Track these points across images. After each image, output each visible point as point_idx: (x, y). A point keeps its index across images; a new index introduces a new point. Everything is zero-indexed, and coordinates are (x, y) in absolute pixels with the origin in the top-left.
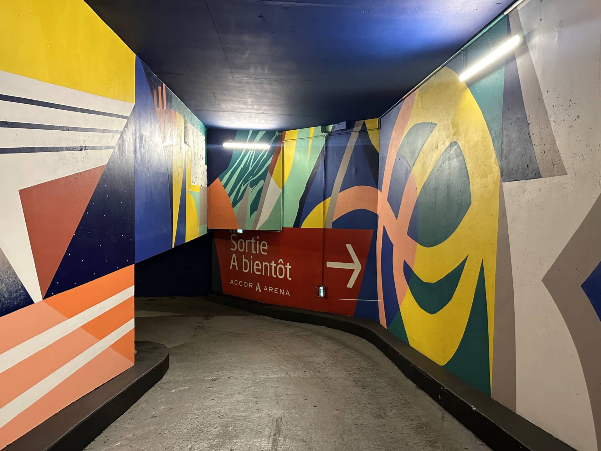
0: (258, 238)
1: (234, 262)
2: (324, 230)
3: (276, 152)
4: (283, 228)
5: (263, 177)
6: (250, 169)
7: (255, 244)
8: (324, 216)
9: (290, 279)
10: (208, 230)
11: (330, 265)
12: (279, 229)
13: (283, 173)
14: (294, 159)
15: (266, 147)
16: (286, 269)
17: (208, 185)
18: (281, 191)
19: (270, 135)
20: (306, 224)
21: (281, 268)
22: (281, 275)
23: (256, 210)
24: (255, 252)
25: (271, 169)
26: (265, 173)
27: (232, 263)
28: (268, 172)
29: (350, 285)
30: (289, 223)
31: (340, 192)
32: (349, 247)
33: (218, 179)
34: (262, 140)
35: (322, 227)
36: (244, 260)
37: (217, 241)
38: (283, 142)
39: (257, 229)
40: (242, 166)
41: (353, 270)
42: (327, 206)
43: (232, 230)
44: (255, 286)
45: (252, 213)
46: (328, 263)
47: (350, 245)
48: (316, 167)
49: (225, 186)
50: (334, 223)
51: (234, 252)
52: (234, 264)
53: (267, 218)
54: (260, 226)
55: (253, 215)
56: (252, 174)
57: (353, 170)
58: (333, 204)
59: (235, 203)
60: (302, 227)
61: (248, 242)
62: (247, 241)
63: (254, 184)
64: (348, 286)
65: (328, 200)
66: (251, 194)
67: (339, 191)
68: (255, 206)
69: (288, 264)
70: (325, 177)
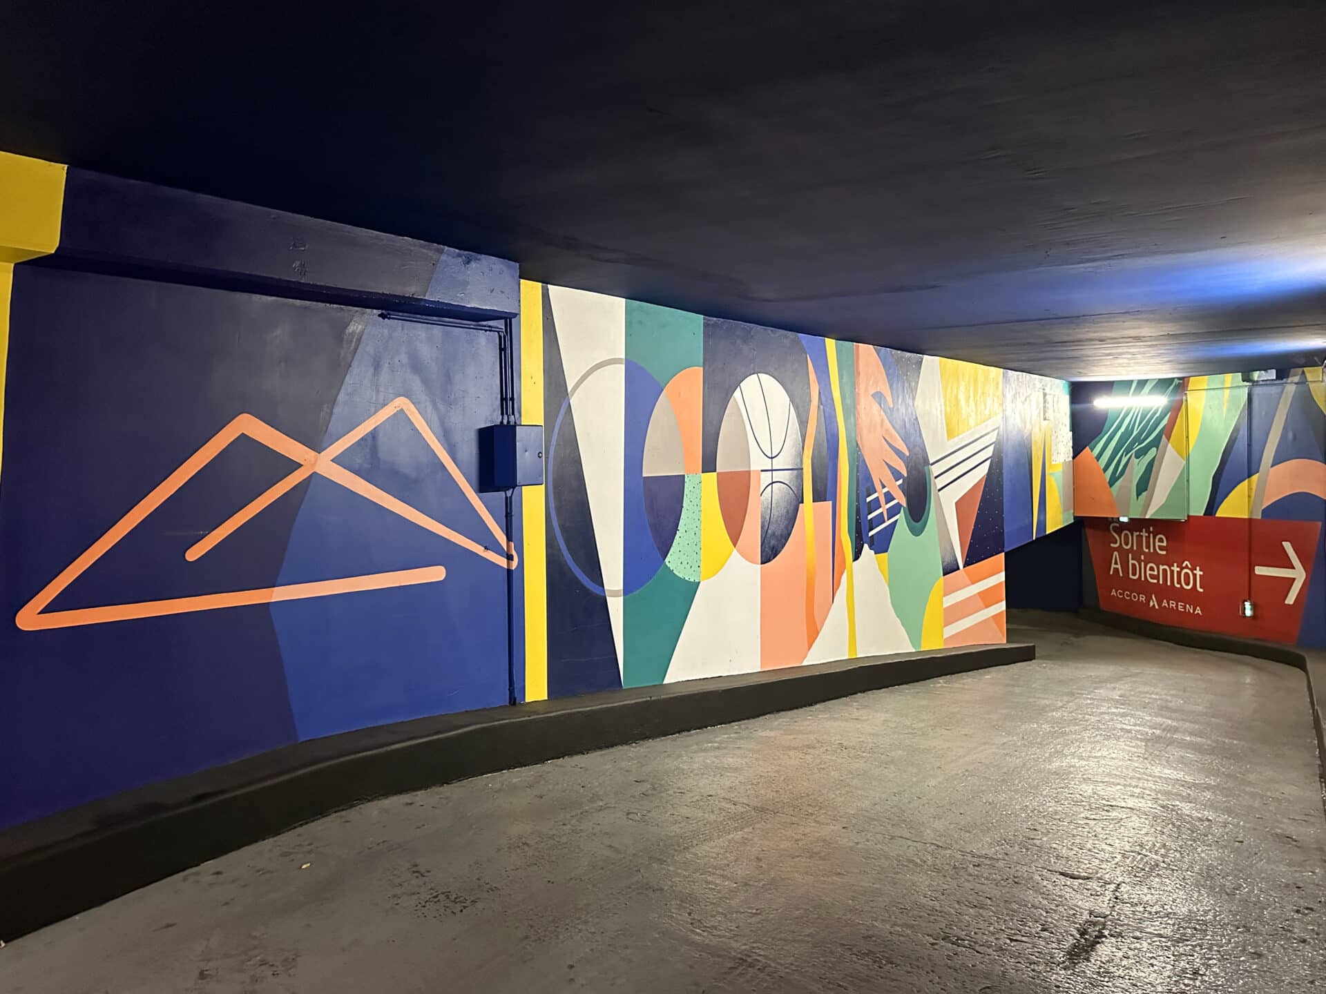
0: (1151, 529)
1: (1116, 563)
2: (1250, 520)
3: (1176, 409)
4: (1189, 516)
5: (1156, 443)
6: (1136, 432)
7: (1148, 538)
8: (1249, 501)
9: (1201, 590)
10: (1075, 518)
11: (1260, 571)
12: (1183, 518)
13: (1187, 437)
14: (1204, 418)
15: (1159, 401)
16: (1195, 576)
17: (1074, 458)
18: (1184, 462)
19: (1163, 384)
20: (1222, 512)
21: (1187, 574)
22: (1188, 584)
23: (1146, 490)
24: (1147, 550)
25: (1168, 431)
26: (1159, 437)
27: (1113, 566)
28: (1164, 436)
29: (1291, 599)
30: (1198, 509)
31: (1272, 466)
32: (1287, 546)
33: (1088, 448)
34: (1153, 392)
35: (1246, 517)
36: (1131, 562)
37: (1089, 532)
38: (1186, 394)
39: (1148, 517)
40: (1122, 430)
41: (1294, 579)
42: (1254, 486)
43: (1112, 518)
44: (1149, 599)
45: (1138, 494)
46: (1256, 568)
47: (1289, 544)
48: (1236, 430)
49: (1098, 457)
50: (1264, 511)
51: (1115, 549)
52: (1116, 566)
53: (1163, 502)
54: (1153, 512)
55: (1140, 497)
56: (1138, 439)
57: (1290, 436)
58: (1262, 484)
60: (1217, 515)
61: (1137, 536)
62: (1135, 534)
63: (1141, 454)
64: (1286, 602)
65: (1255, 478)
66: (1138, 468)
67: (1270, 465)
68: (1144, 485)
69: (1198, 568)
70: (1249, 445)
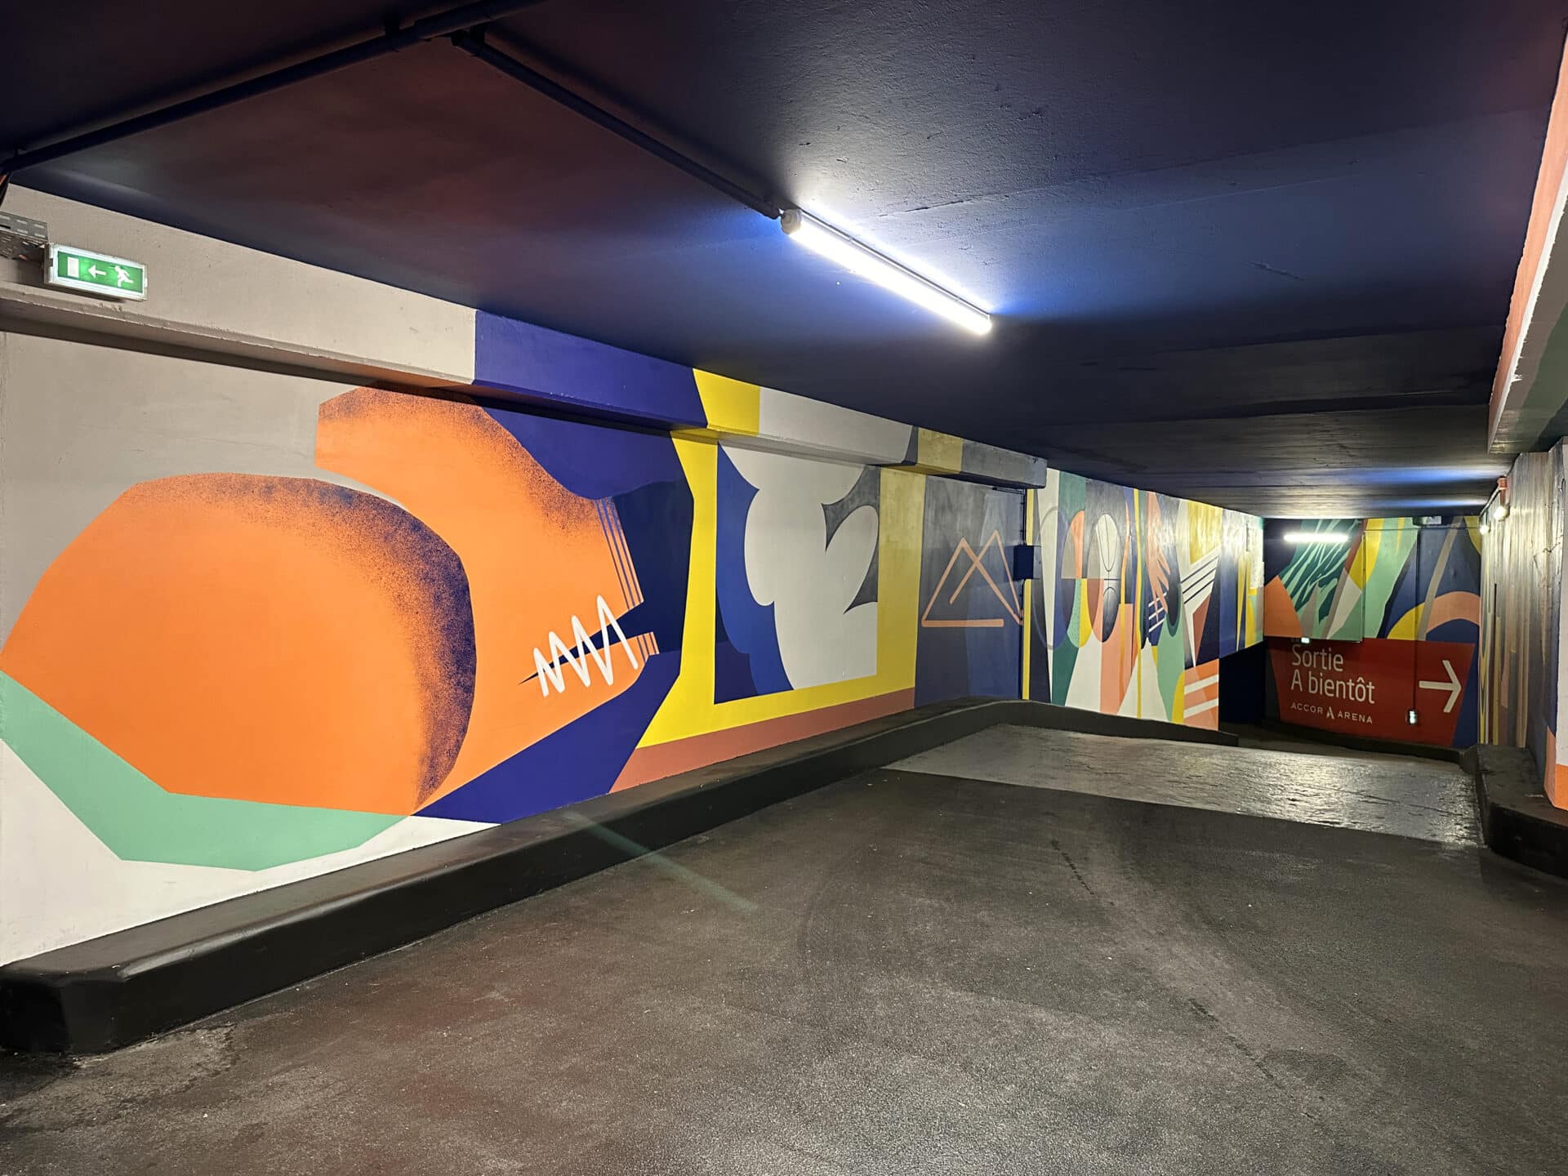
0: (1330, 649)
1: (1297, 680)
2: (1416, 642)
3: (1356, 546)
4: (1364, 638)
5: (1337, 574)
6: (1319, 565)
7: (1327, 657)
8: (1416, 626)
9: (1373, 702)
10: (1264, 637)
11: (1423, 685)
12: (1359, 640)
13: (1365, 570)
14: (1379, 554)
15: (1341, 539)
16: (1367, 690)
17: (1265, 584)
18: (1361, 592)
19: (1345, 524)
20: (1392, 635)
21: (1360, 688)
22: (1361, 697)
23: (1327, 615)
24: (1325, 668)
25: (1347, 565)
26: (1339, 571)
27: (1294, 682)
28: (1344, 569)
29: (1448, 709)
30: (1372, 632)
31: (1436, 597)
32: (1447, 664)
33: (1277, 577)
34: (1336, 529)
35: (1413, 639)
36: (1311, 678)
37: (1273, 652)
38: (1364, 533)
39: (1328, 638)
40: (1309, 561)
41: (1451, 692)
42: (1420, 613)
43: (1295, 639)
44: (1325, 712)
45: (1321, 618)
46: (1421, 682)
47: (1448, 662)
48: (1406, 566)
49: (1286, 586)
50: (1429, 635)
51: (1297, 667)
52: (1297, 682)
53: (1342, 626)
54: (1333, 633)
55: (1322, 621)
56: (1322, 570)
57: (1452, 572)
58: (1427, 611)
59: (1298, 606)
60: (1389, 638)
61: (1317, 656)
62: (1315, 653)
63: (1323, 583)
64: (1445, 711)
65: (1421, 606)
66: (1321, 595)
67: (1434, 596)
68: (1326, 610)
69: (1370, 683)
70: (1418, 579)
